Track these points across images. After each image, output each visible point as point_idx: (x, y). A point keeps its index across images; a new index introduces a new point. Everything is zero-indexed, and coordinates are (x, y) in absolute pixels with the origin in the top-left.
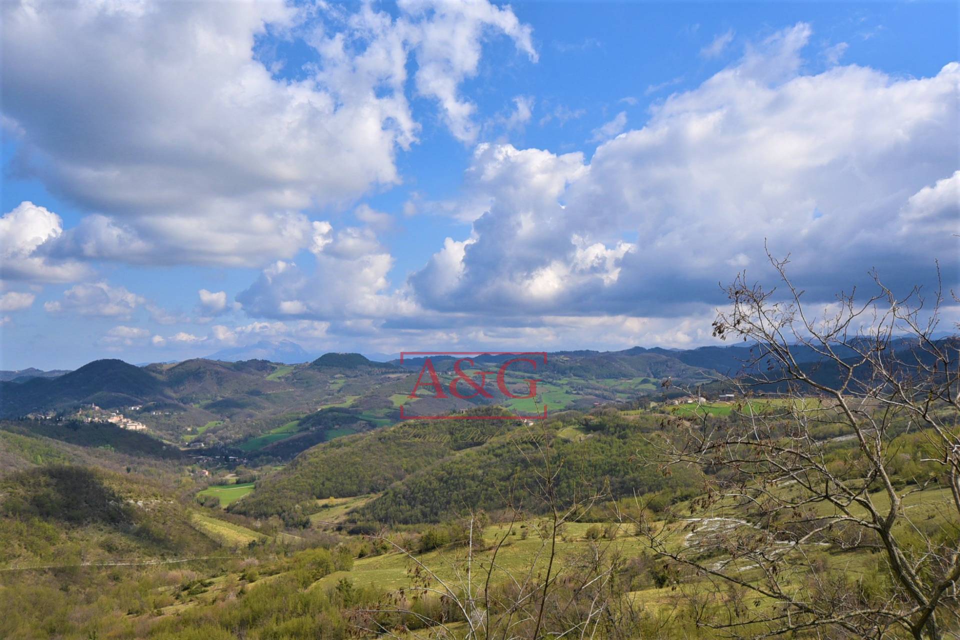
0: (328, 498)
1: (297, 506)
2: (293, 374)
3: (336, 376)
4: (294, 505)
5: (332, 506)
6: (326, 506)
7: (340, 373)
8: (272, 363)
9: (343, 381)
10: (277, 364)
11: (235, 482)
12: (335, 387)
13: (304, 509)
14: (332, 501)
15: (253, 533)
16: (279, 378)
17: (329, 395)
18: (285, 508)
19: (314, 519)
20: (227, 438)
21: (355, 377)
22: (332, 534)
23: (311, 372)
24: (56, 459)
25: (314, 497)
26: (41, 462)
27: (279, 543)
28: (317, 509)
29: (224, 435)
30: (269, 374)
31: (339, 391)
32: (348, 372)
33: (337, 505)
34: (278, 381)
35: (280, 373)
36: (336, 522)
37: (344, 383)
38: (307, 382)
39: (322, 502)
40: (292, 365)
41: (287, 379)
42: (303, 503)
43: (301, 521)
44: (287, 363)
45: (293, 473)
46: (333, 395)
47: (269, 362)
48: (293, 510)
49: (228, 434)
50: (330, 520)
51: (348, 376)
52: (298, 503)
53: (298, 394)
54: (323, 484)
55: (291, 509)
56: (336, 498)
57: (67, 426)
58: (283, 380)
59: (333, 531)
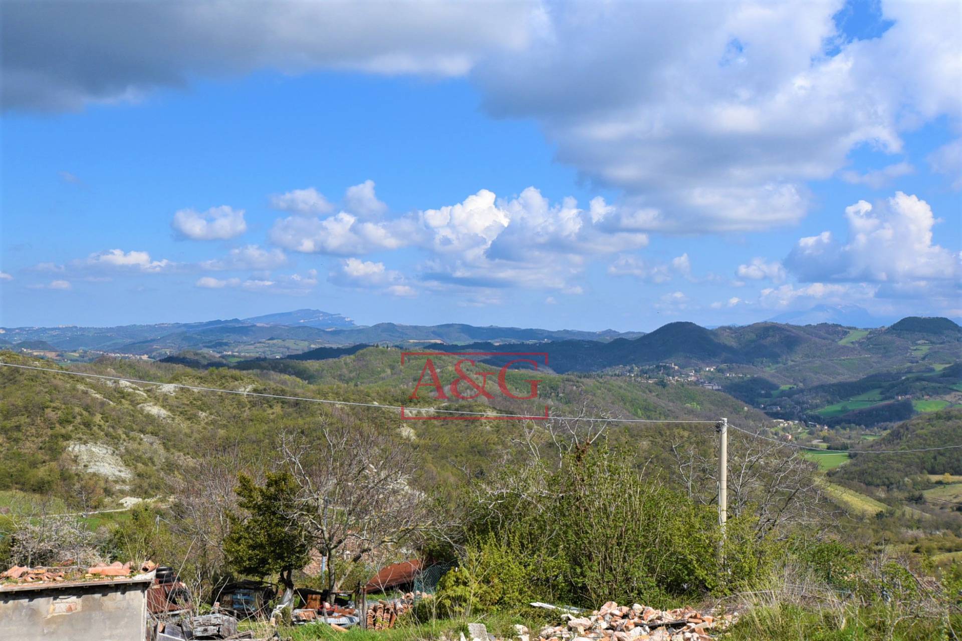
0: (942, 473)
1: (906, 479)
2: (868, 339)
3: (919, 342)
4: (903, 478)
5: (948, 483)
6: (940, 483)
7: (923, 338)
8: (844, 327)
9: (927, 347)
10: (850, 328)
11: (826, 447)
12: (919, 354)
13: (915, 484)
14: (948, 477)
15: (877, 503)
16: (852, 343)
17: (912, 363)
18: (893, 480)
19: (928, 494)
20: (804, 403)
21: (941, 343)
22: (952, 514)
23: (888, 337)
24: (654, 413)
25: (925, 471)
26: (641, 414)
27: (907, 516)
28: (929, 485)
29: (801, 400)
30: (841, 339)
31: (924, 359)
32: (934, 339)
33: (954, 483)
34: (852, 346)
35: (854, 337)
36: (955, 501)
37: (929, 349)
38: (884, 348)
39: (934, 478)
40: (866, 329)
41: (860, 344)
42: (912, 476)
43: (913, 496)
44: (860, 327)
45: (898, 443)
46: (917, 362)
47: (840, 326)
48: (901, 483)
49: (805, 399)
50: (948, 498)
51: (932, 343)
52: (907, 476)
53: (873, 360)
54: (935, 458)
55: (899, 482)
56: (952, 475)
57: (656, 384)
58: (857, 345)
59: (953, 511)
